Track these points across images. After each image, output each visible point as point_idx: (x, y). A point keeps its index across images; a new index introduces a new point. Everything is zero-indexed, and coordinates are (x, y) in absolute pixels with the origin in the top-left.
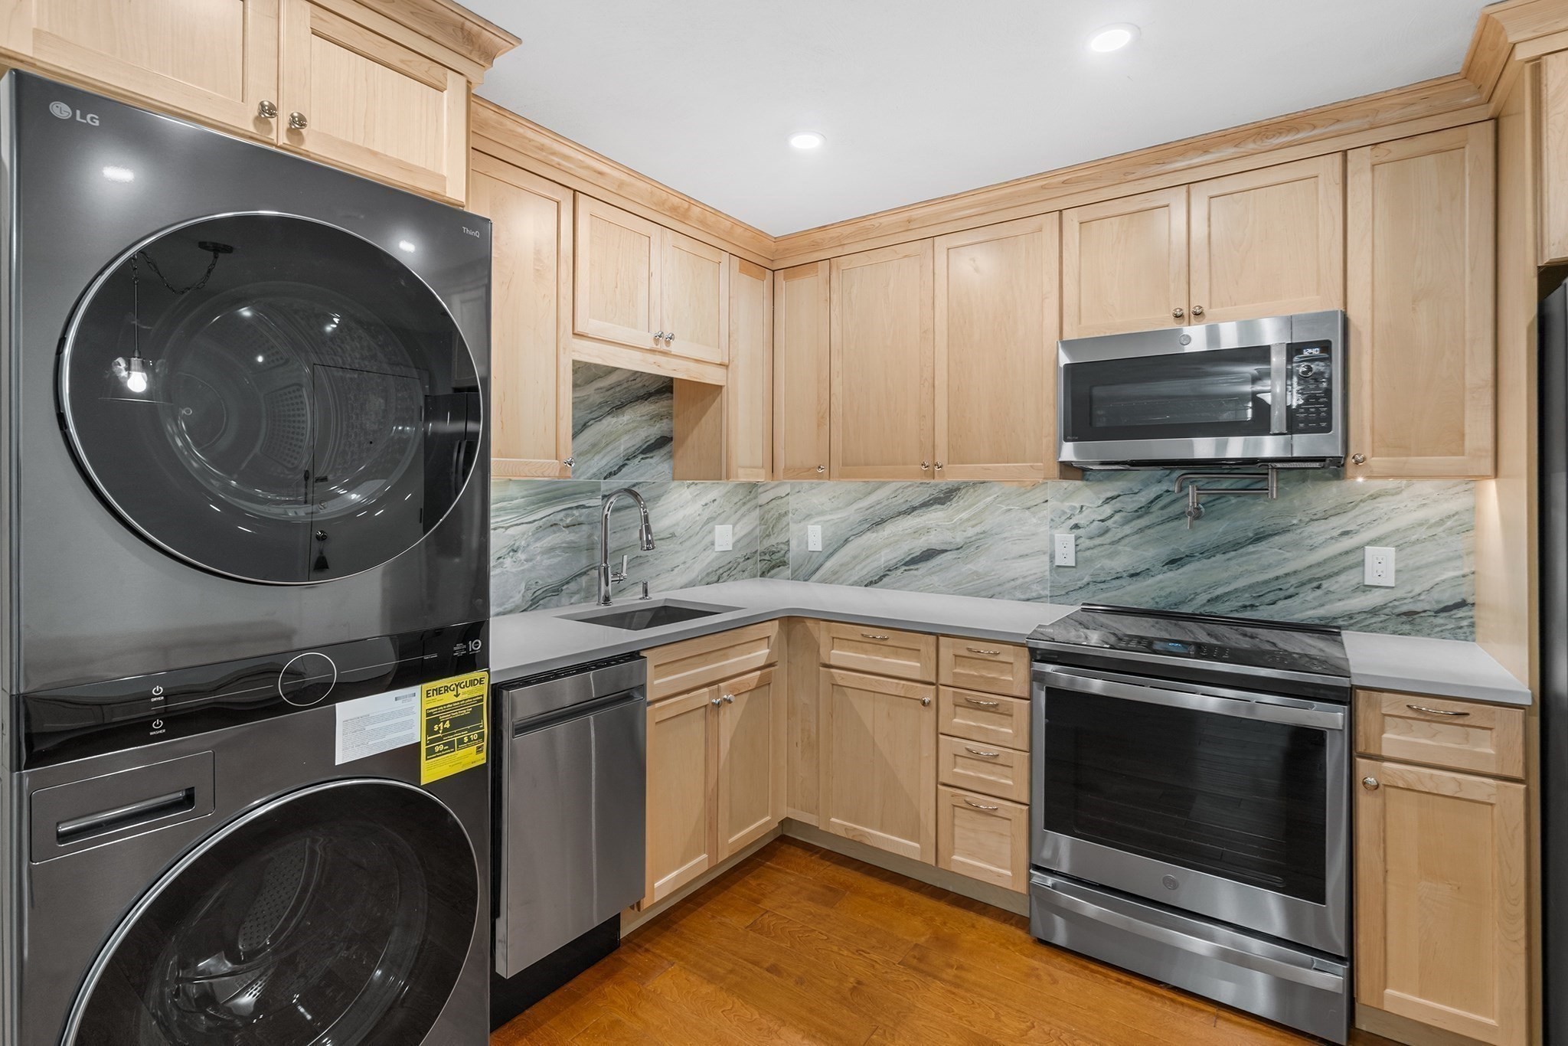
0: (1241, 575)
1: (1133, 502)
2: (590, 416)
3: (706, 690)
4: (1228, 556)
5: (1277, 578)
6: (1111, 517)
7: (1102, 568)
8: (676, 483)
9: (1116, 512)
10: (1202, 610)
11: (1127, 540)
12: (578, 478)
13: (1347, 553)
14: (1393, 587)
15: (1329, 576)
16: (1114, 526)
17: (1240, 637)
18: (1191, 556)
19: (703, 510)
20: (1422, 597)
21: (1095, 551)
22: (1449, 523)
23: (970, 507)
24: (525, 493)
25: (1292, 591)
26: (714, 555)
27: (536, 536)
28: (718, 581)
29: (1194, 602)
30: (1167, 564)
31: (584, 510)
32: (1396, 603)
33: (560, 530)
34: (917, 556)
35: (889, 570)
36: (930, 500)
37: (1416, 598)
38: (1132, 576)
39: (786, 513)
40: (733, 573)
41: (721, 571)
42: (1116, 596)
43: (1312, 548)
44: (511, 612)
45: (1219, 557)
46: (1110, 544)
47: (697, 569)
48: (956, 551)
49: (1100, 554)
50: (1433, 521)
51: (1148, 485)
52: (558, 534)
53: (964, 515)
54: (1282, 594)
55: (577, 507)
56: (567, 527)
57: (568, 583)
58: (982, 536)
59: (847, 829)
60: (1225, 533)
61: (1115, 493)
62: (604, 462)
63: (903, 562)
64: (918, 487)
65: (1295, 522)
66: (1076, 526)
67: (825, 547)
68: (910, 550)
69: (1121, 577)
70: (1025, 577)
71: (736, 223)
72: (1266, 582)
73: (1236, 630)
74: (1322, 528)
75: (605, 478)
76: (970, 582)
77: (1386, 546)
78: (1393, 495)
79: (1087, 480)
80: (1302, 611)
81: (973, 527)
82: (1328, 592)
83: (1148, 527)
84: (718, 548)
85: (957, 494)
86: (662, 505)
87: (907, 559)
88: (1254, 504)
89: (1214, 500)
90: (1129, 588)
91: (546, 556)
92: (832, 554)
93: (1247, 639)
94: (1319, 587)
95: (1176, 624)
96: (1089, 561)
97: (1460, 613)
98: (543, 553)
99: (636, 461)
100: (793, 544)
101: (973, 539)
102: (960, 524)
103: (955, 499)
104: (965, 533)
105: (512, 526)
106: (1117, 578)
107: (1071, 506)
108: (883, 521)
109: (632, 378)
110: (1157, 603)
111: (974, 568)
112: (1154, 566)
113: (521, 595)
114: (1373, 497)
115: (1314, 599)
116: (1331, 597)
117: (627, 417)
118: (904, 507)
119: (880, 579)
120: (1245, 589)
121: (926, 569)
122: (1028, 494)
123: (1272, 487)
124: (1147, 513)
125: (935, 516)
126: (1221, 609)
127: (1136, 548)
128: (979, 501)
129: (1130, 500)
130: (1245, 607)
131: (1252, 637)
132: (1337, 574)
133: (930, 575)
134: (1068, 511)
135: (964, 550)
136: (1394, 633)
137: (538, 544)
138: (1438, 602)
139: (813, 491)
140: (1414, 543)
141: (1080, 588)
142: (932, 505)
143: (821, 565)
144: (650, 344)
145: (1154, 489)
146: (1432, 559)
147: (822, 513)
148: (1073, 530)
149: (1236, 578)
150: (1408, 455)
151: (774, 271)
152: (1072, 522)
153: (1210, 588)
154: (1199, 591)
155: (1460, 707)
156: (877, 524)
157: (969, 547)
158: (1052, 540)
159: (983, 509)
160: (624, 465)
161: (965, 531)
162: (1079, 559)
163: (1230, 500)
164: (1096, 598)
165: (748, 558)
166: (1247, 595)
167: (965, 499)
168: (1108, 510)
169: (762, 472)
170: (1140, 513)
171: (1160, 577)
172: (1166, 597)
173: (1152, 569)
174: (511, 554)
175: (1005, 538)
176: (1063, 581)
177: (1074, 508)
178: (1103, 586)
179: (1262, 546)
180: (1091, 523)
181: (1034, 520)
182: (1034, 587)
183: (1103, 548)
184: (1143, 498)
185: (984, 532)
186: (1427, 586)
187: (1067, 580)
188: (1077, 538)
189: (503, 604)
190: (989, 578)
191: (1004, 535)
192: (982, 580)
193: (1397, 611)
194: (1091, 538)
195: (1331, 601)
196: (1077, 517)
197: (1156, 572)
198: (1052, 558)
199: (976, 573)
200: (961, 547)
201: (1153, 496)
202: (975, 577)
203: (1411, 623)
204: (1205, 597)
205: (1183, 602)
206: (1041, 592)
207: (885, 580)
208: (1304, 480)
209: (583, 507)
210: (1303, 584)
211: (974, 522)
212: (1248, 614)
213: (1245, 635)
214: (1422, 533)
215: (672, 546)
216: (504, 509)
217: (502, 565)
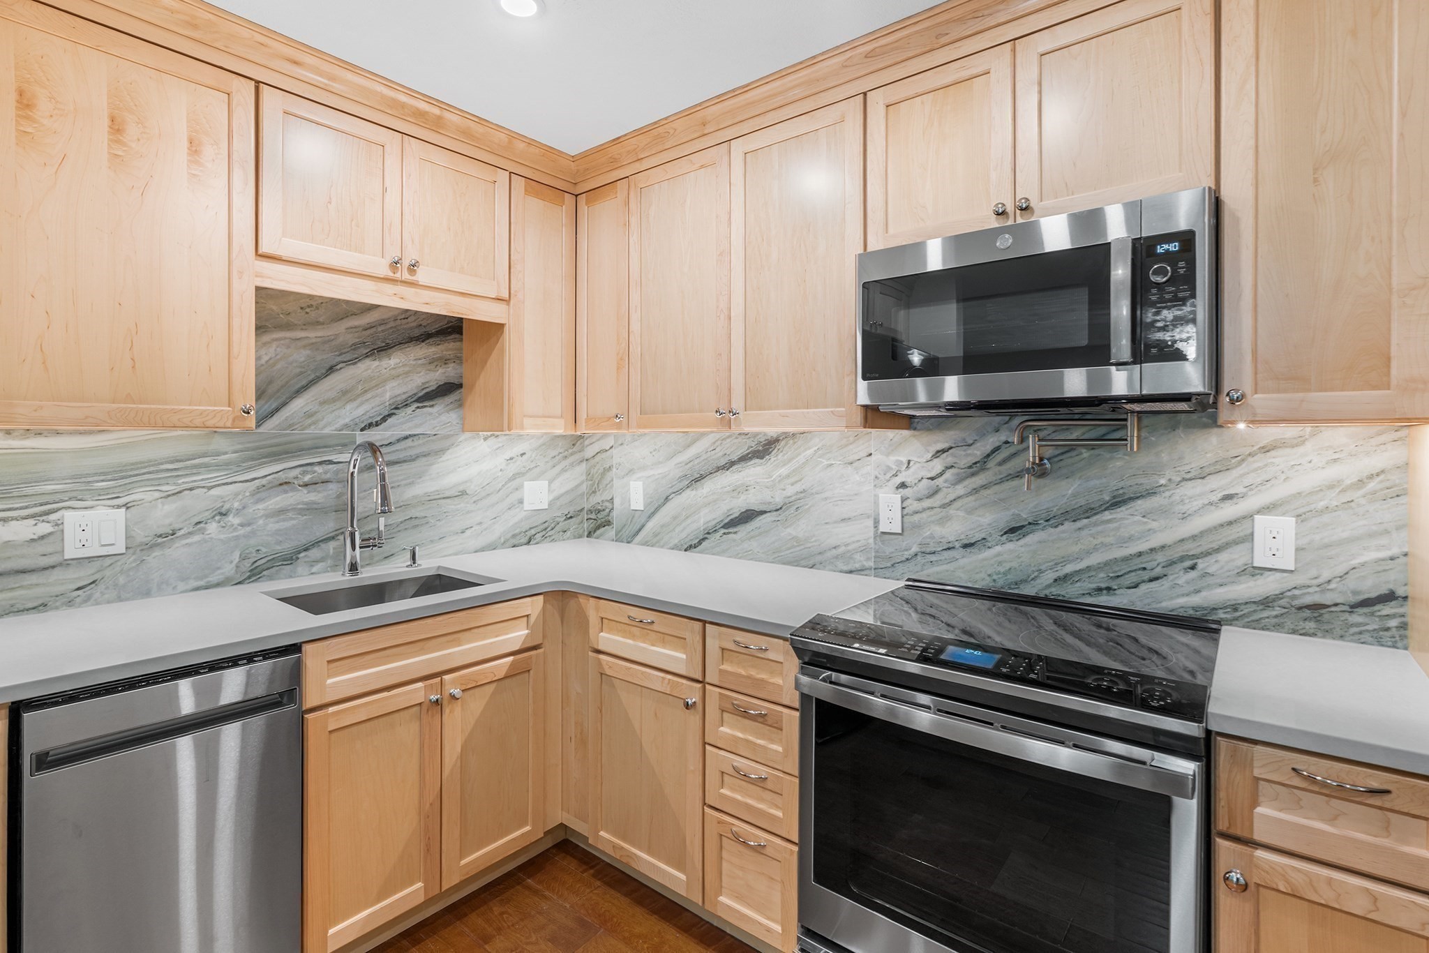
0: (1096, 549)
1: (967, 455)
2: (339, 359)
3: (420, 685)
4: (1079, 524)
5: (1140, 554)
6: (941, 474)
7: (932, 537)
8: (467, 435)
9: (947, 468)
10: (1047, 592)
11: (958, 504)
12: (322, 429)
13: (1230, 523)
14: (1292, 571)
15: (1207, 554)
16: (946, 485)
17: (1094, 629)
18: (1035, 523)
19: (507, 465)
20: (1332, 586)
21: (924, 515)
22: (1372, 485)
23: (790, 460)
24: (240, 447)
25: (1158, 571)
26: (523, 514)
27: (258, 496)
28: (528, 543)
29: (1038, 581)
30: (1005, 533)
31: (331, 466)
32: (1296, 592)
33: (294, 489)
34: (736, 518)
35: (708, 533)
36: (749, 454)
37: (1323, 586)
38: (965, 546)
39: (610, 468)
40: (550, 533)
41: (533, 532)
42: (947, 571)
43: (1185, 517)
44: (218, 585)
45: (1068, 526)
46: (940, 507)
47: (498, 531)
48: (775, 513)
49: (929, 519)
50: (1348, 482)
51: (984, 434)
52: (291, 494)
53: (784, 471)
54: (1146, 575)
55: (320, 463)
56: (306, 485)
57: (306, 550)
58: (802, 495)
59: (615, 847)
60: (1075, 496)
61: (946, 445)
62: (361, 411)
63: (722, 524)
64: (737, 438)
65: (1163, 481)
66: (903, 485)
67: (646, 506)
68: (728, 511)
69: (953, 548)
70: (847, 545)
71: (514, 136)
72: (1126, 559)
73: (1089, 619)
74: (1198, 490)
75: (362, 430)
76: (789, 549)
77: (1283, 514)
78: (1293, 447)
79: (915, 429)
80: (1172, 599)
81: (792, 485)
82: (1205, 575)
83: (984, 487)
84: (527, 506)
85: (776, 447)
86: (448, 460)
87: (726, 521)
88: (1112, 458)
89: (1063, 453)
90: (962, 562)
91: (272, 520)
92: (653, 513)
93: (1102, 631)
94: (1193, 568)
95: (1016, 609)
96: (917, 527)
97: (1386, 609)
98: (267, 516)
99: (409, 410)
100: (617, 502)
101: (793, 498)
102: (779, 481)
103: (773, 453)
104: (784, 492)
105: (219, 485)
106: (949, 549)
107: (897, 461)
108: (701, 478)
109: (403, 316)
110: (994, 580)
111: (794, 533)
112: (991, 535)
113: (234, 564)
114: (1266, 450)
115: (1188, 583)
116: (1210, 580)
117: (394, 361)
118: (723, 462)
119: (700, 543)
120: (1099, 567)
121: (745, 533)
122: (851, 447)
123: (1132, 436)
124: (983, 469)
125: (754, 472)
126: (1071, 592)
127: (970, 512)
128: (799, 454)
129: (963, 453)
130: (1100, 590)
131: (1108, 629)
132: (1218, 550)
133: (749, 539)
134: (894, 467)
135: (784, 512)
136: (1294, 632)
137: (261, 506)
138: (1355, 593)
139: (636, 443)
140: (1322, 512)
141: (907, 559)
142: (751, 459)
143: (643, 526)
144: (385, 271)
145: (991, 440)
146: (1345, 535)
147: (643, 468)
148: (901, 490)
149: (1089, 553)
150: (1309, 390)
151: (576, 196)
152: (898, 480)
153: (1056, 564)
154: (1043, 567)
155: (1376, 780)
156: (697, 480)
157: (788, 508)
158: (876, 503)
159: (803, 464)
160: (390, 415)
161: (784, 490)
162: (905, 525)
163: (1081, 454)
164: (925, 572)
165: (571, 517)
166: (1102, 575)
167: (784, 452)
168: (938, 466)
169: (562, 422)
170: (975, 469)
171: (998, 549)
172: (1005, 574)
173: (990, 539)
174: (217, 518)
175: (826, 499)
176: (888, 550)
177: (900, 463)
178: (933, 558)
179: (1121, 512)
180: (919, 481)
181: (857, 478)
182: (857, 557)
183: (932, 512)
184: (978, 452)
185: (804, 491)
186: (1340, 570)
187: (893, 550)
188: (903, 500)
189: (206, 576)
190: (810, 545)
191: (823, 495)
192: (802, 547)
193: (1297, 603)
194: (919, 500)
195: (1209, 587)
196: (904, 473)
197: (993, 543)
198: (876, 523)
199: (795, 538)
200: (781, 508)
201: (989, 448)
202: (795, 543)
203: (1317, 620)
204: (1049, 577)
205: (1023, 582)
206: (865, 563)
207: (704, 544)
208: (1174, 428)
209: (330, 462)
210: (1172, 563)
211: (793, 480)
212: (1104, 600)
213: (1099, 626)
214: (1332, 499)
215: (462, 505)
216: (206, 466)
217: (202, 531)
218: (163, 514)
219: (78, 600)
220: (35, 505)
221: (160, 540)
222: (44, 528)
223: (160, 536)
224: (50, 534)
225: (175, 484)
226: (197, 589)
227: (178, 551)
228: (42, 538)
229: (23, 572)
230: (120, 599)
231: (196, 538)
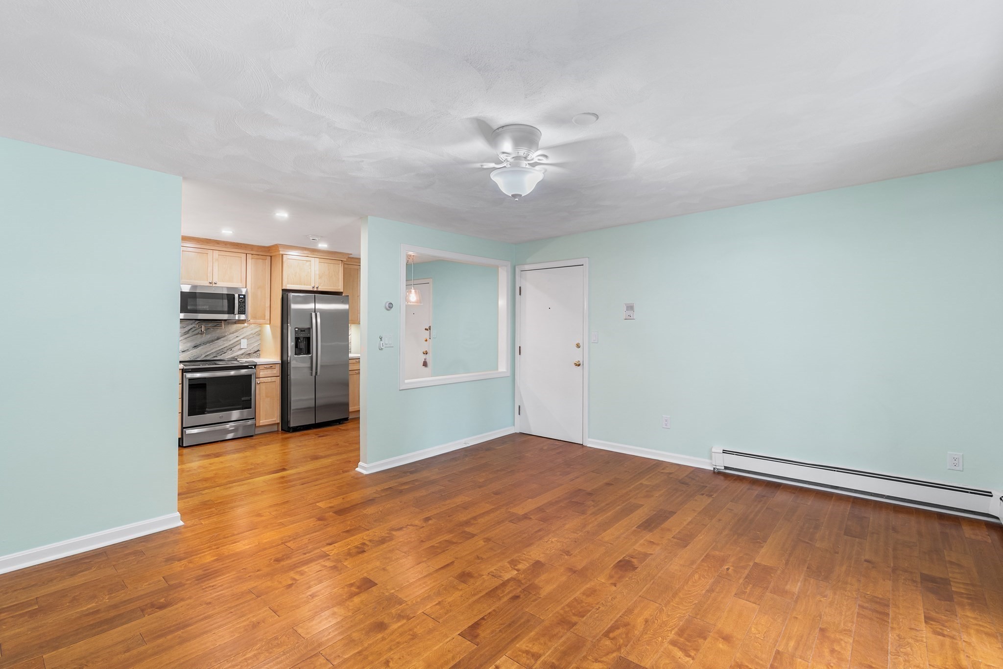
0: (213, 349)
4: (210, 344)
5: (222, 349)
10: (203, 359)
13: (237, 341)
14: (246, 348)
15: (234, 347)
18: (200, 345)
22: (256, 334)
25: (225, 351)
29: (201, 357)
30: (193, 347)
32: (247, 352)
37: (250, 350)
38: (183, 352)
43: (230, 341)
45: (208, 344)
50: (253, 333)
51: (188, 325)
54: (223, 352)
60: (209, 338)
65: (226, 334)
72: (219, 350)
74: (232, 336)
77: (245, 339)
80: (228, 356)
82: (233, 351)
83: (188, 337)
88: (218, 330)
89: (205, 330)
90: (182, 355)
94: (231, 350)
97: (258, 353)
110: (191, 359)
114: (243, 328)
115: (230, 353)
120: (214, 352)
123: (222, 326)
124: (188, 333)
126: (208, 358)
127: (184, 343)
129: (183, 329)
130: (215, 356)
136: (246, 359)
138: (254, 351)
140: (250, 338)
146: (253, 342)
149: (212, 350)
150: (257, 319)
153: (205, 353)
155: (271, 365)
163: (210, 330)
166: (215, 354)
171: (192, 351)
172: (193, 357)
173: (189, 349)
179: (219, 341)
184: (187, 329)
186: (252, 347)
193: (247, 354)
195: (234, 353)
201: (189, 328)
203: (250, 356)
204: (204, 356)
205: (198, 358)
208: (228, 324)
210: (228, 350)
212: (216, 358)
214: (251, 336)
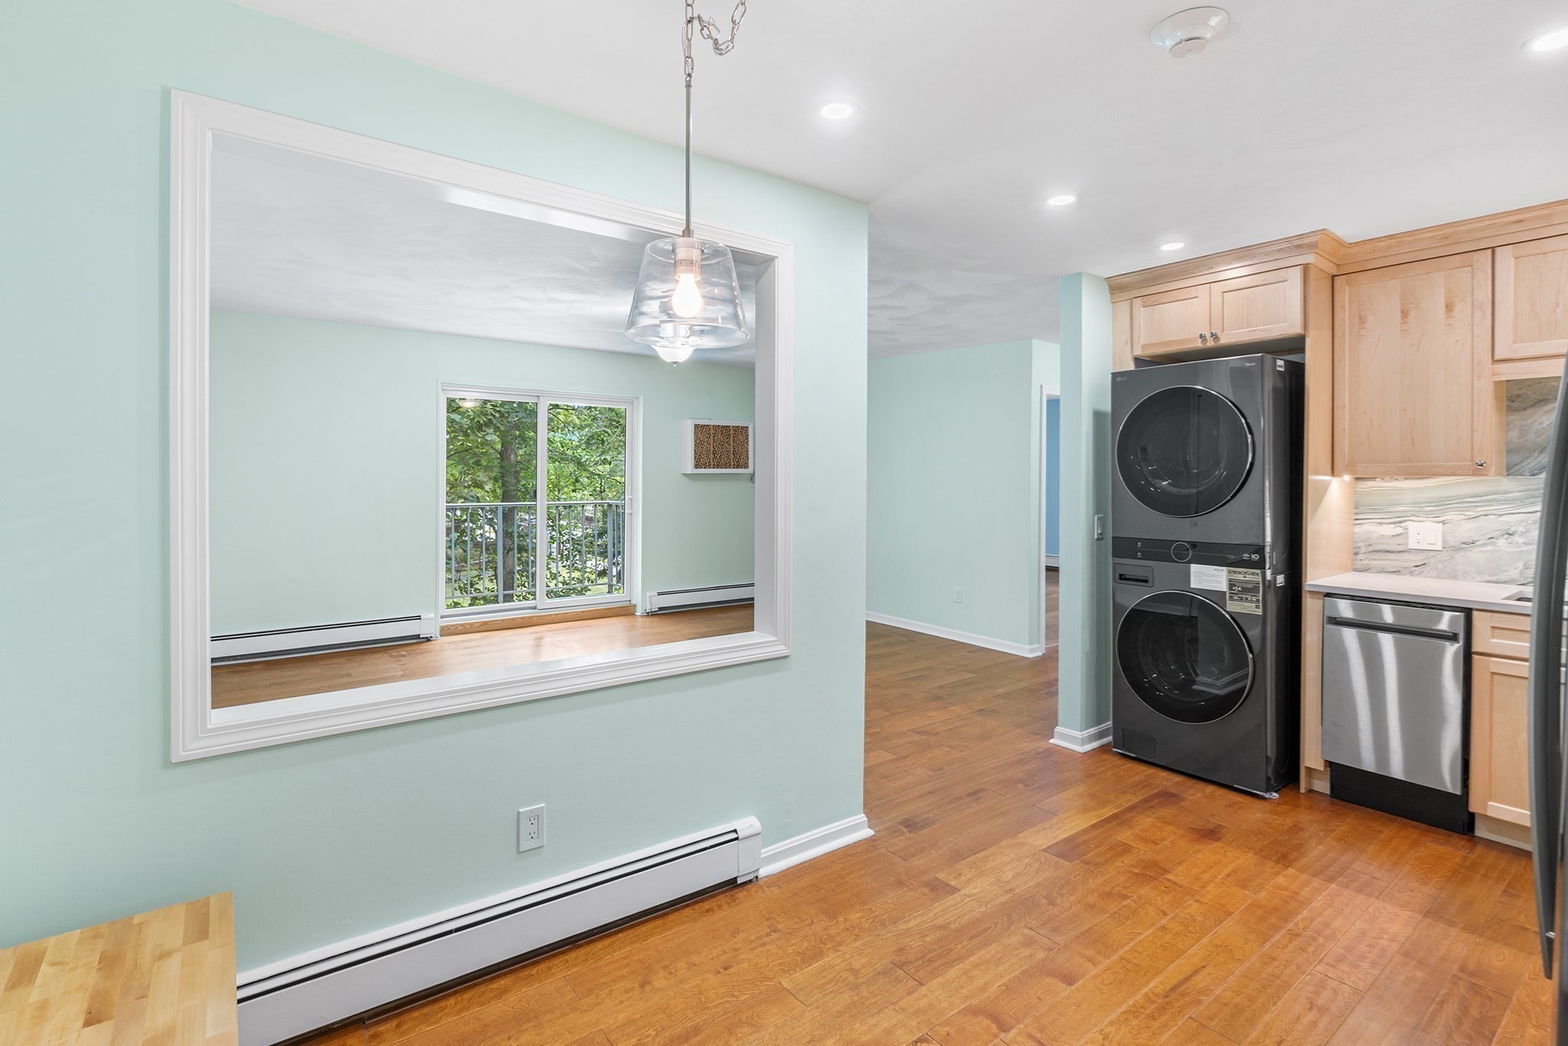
105: (1507, 514)
113: (1518, 570)
174: (1506, 536)
216: (1496, 500)
217: (1494, 544)
218: (1466, 530)
219: (1416, 572)
220: (1394, 518)
221: (1464, 546)
222: (1399, 530)
223: (1464, 543)
224: (1402, 534)
225: (1475, 511)
226: (1489, 582)
227: (1476, 555)
228: (1398, 535)
229: (1389, 552)
230: (1438, 577)
231: (1490, 548)
